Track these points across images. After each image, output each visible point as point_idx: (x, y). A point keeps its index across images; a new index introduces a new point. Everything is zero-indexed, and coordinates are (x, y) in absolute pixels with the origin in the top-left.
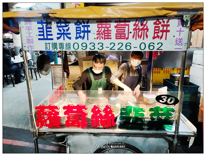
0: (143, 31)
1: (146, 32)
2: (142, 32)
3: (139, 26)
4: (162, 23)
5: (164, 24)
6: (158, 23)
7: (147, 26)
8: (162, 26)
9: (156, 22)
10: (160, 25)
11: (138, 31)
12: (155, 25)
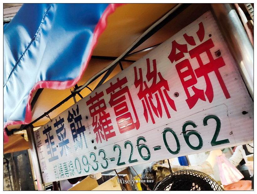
0: (157, 92)
1: (165, 91)
2: (156, 95)
3: (145, 82)
4: (190, 48)
5: (194, 47)
6: (178, 51)
7: (159, 74)
8: (194, 54)
9: (173, 51)
10: (187, 56)
11: (147, 95)
12: (175, 63)
